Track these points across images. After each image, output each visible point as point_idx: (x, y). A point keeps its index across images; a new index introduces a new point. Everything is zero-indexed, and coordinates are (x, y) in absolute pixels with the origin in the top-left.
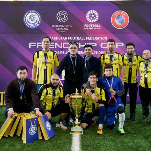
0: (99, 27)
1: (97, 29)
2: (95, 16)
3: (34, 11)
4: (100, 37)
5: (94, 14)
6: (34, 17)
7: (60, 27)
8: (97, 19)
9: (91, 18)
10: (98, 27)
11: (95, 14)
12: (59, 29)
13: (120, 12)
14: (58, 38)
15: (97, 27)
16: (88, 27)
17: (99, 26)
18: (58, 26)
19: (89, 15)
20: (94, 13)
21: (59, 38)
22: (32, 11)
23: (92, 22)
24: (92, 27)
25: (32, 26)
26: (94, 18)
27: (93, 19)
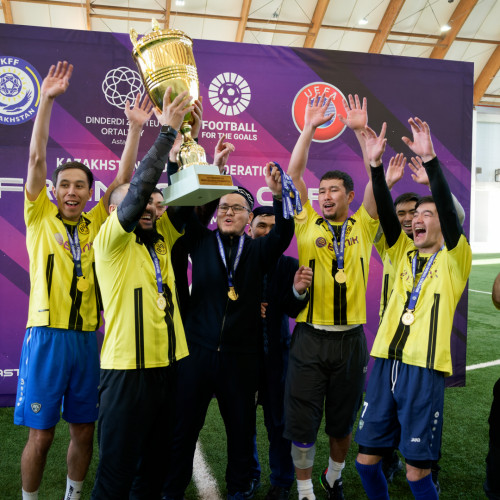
0: (252, 134)
1: (246, 137)
2: (238, 95)
3: (16, 61)
4: (255, 168)
5: (234, 87)
6: (15, 84)
7: (113, 126)
8: (247, 104)
9: (226, 100)
10: (248, 133)
11: (237, 86)
12: (109, 131)
13: (322, 88)
14: (106, 165)
15: (244, 133)
16: (216, 131)
17: (253, 131)
18: (107, 121)
19: (220, 88)
20: (237, 83)
21: (108, 166)
22: (10, 60)
23: (230, 113)
24: (229, 131)
25: (7, 116)
26: (236, 99)
27: (231, 104)
